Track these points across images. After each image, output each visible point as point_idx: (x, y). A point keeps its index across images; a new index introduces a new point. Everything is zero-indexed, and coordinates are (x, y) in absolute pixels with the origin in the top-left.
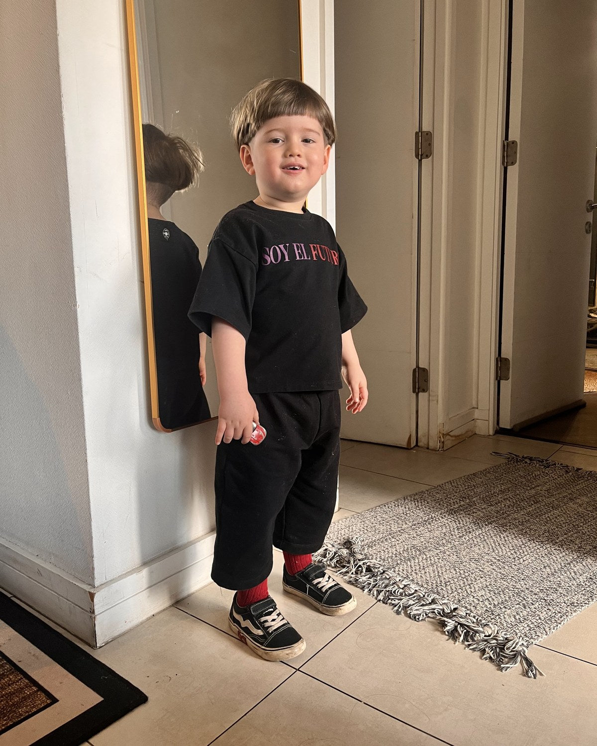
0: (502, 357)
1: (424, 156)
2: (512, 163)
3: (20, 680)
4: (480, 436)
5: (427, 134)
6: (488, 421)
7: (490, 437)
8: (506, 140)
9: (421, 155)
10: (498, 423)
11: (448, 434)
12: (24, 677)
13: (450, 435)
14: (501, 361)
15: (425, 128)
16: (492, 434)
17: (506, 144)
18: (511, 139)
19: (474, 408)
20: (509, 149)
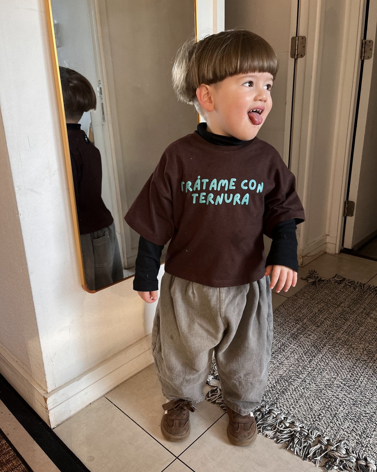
0: (349, 200)
1: (299, 56)
2: (368, 57)
3: (19, 465)
4: (329, 254)
5: (303, 38)
6: (336, 244)
7: (336, 255)
8: (364, 39)
9: (297, 55)
10: (343, 245)
11: (306, 256)
12: (22, 463)
13: (307, 256)
14: (348, 203)
15: (301, 33)
16: (338, 253)
17: (364, 43)
18: (368, 38)
19: (326, 235)
20: (366, 47)
